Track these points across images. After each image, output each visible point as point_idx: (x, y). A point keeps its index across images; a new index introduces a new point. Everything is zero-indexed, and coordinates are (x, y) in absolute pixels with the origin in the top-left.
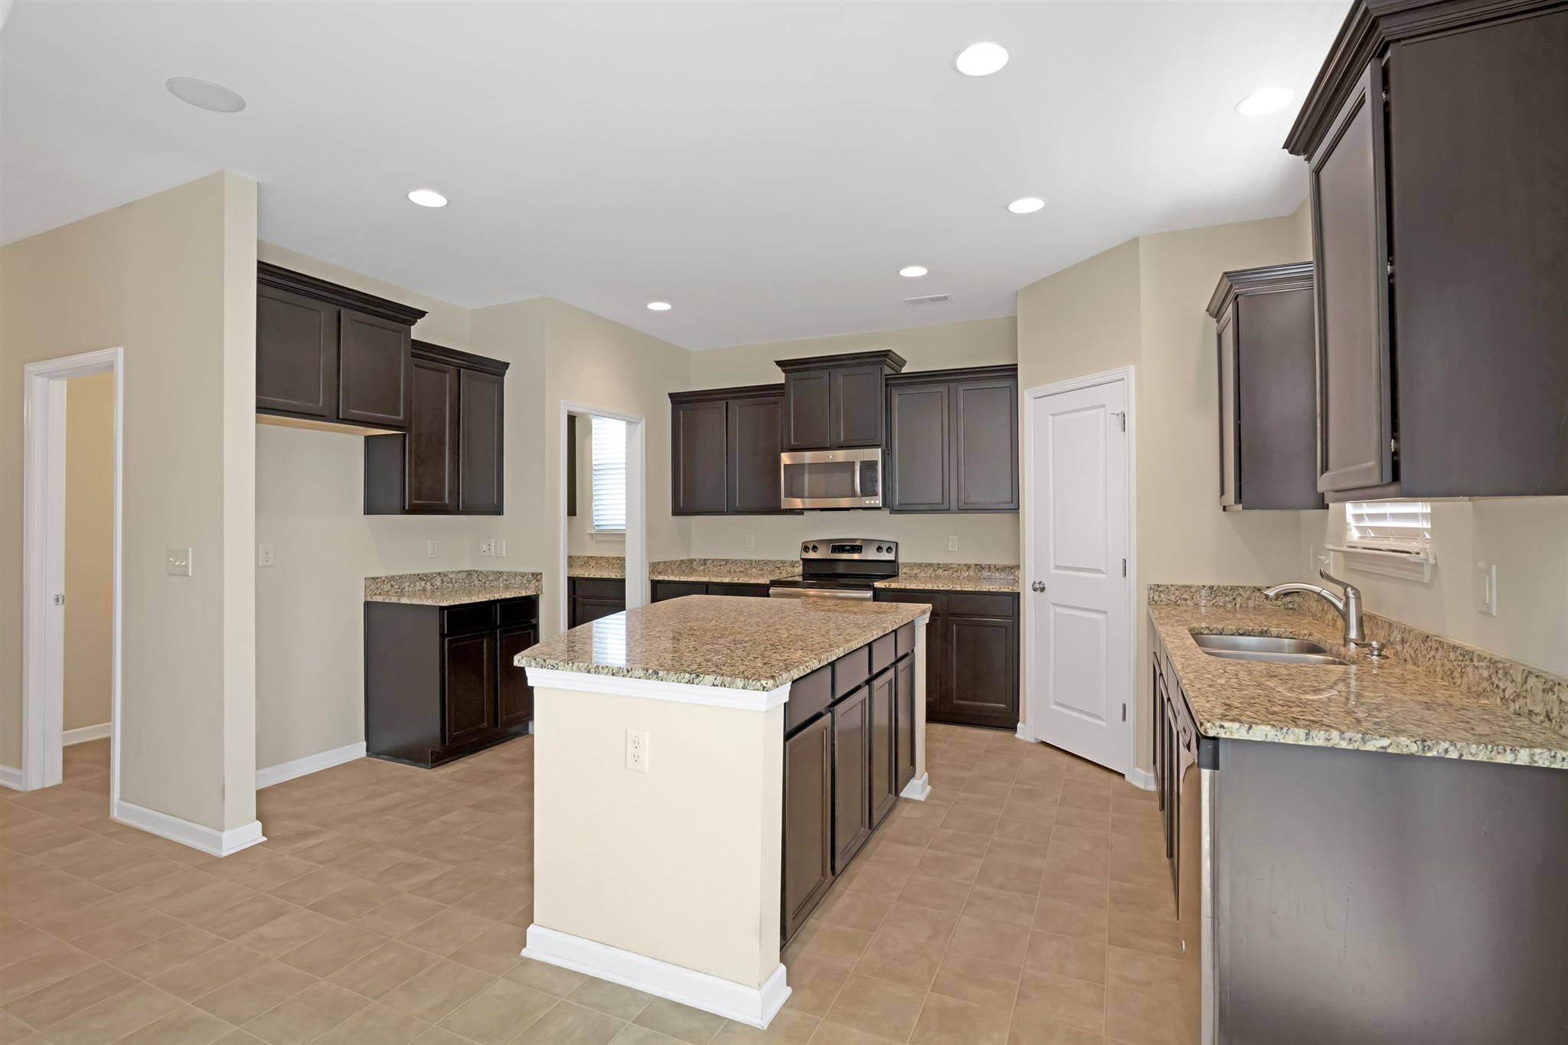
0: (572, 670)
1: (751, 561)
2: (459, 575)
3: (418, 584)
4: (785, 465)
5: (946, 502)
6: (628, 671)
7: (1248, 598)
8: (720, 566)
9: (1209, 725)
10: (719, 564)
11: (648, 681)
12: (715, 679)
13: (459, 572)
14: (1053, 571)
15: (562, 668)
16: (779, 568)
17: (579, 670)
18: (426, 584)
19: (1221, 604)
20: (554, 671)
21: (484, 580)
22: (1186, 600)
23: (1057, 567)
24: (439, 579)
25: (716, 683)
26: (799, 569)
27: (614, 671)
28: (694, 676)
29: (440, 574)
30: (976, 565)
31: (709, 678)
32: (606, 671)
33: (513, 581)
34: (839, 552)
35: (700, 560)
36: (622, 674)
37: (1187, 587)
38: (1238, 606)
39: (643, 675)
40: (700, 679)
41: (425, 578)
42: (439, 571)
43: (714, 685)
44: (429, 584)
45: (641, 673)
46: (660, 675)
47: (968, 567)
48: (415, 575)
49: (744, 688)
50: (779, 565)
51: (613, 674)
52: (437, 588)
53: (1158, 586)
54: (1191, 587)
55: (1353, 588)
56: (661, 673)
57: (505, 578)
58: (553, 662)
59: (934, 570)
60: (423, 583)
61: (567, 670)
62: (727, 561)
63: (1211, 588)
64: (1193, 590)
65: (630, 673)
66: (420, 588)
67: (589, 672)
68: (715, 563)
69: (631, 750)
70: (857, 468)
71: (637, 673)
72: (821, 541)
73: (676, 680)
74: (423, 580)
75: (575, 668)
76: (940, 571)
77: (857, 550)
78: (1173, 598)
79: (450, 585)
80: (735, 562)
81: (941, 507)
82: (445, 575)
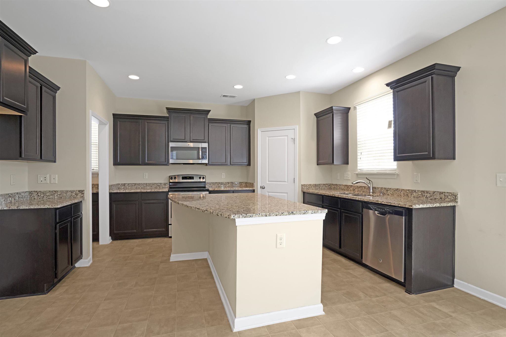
0: (259, 216)
1: (147, 184)
2: (26, 194)
3: (8, 199)
4: (171, 147)
5: (227, 162)
6: (282, 213)
7: (322, 187)
8: (132, 186)
9: (414, 206)
10: (131, 185)
11: (290, 215)
12: (312, 211)
13: (26, 192)
14: (267, 182)
15: (255, 216)
16: (159, 186)
17: (262, 216)
18: (12, 199)
19: (317, 188)
20: (251, 218)
21: (42, 196)
22: (310, 188)
23: (269, 181)
24: (17, 196)
25: (313, 212)
26: (168, 186)
27: (277, 214)
28: (305, 211)
29: (18, 193)
30: (231, 182)
31: (310, 211)
32: (273, 214)
33: (65, 195)
34: (185, 179)
35: (122, 184)
36: (279, 215)
37: (310, 184)
38: (320, 189)
39: (288, 214)
40: (308, 212)
41: (11, 196)
42: (17, 192)
43: (312, 213)
44: (13, 199)
45: (287, 213)
46: (294, 213)
47: (229, 183)
48: (7, 194)
49: (321, 213)
50: (159, 185)
51: (276, 215)
52: (17, 201)
53: (304, 185)
54: (311, 184)
55: (371, 181)
56: (294, 212)
57: (59, 193)
58: (250, 215)
59: (218, 184)
60: (10, 198)
61: (257, 217)
62: (135, 184)
63: (315, 184)
64: (312, 185)
65: (283, 214)
66: (9, 202)
67: (266, 216)
68: (130, 185)
69: (279, 241)
70: (200, 149)
71: (285, 214)
72: (178, 175)
73: (299, 214)
74: (11, 197)
75: (260, 215)
76: (220, 185)
77: (192, 178)
78: (307, 188)
79: (22, 199)
80: (139, 184)
81: (225, 164)
82: (20, 194)
